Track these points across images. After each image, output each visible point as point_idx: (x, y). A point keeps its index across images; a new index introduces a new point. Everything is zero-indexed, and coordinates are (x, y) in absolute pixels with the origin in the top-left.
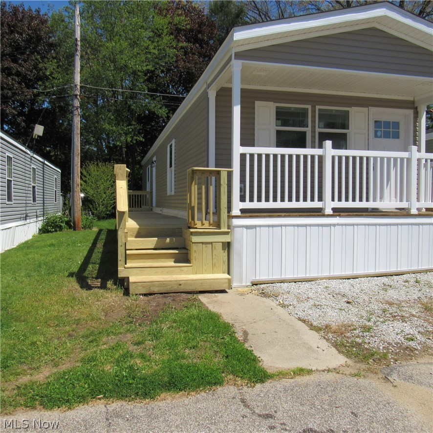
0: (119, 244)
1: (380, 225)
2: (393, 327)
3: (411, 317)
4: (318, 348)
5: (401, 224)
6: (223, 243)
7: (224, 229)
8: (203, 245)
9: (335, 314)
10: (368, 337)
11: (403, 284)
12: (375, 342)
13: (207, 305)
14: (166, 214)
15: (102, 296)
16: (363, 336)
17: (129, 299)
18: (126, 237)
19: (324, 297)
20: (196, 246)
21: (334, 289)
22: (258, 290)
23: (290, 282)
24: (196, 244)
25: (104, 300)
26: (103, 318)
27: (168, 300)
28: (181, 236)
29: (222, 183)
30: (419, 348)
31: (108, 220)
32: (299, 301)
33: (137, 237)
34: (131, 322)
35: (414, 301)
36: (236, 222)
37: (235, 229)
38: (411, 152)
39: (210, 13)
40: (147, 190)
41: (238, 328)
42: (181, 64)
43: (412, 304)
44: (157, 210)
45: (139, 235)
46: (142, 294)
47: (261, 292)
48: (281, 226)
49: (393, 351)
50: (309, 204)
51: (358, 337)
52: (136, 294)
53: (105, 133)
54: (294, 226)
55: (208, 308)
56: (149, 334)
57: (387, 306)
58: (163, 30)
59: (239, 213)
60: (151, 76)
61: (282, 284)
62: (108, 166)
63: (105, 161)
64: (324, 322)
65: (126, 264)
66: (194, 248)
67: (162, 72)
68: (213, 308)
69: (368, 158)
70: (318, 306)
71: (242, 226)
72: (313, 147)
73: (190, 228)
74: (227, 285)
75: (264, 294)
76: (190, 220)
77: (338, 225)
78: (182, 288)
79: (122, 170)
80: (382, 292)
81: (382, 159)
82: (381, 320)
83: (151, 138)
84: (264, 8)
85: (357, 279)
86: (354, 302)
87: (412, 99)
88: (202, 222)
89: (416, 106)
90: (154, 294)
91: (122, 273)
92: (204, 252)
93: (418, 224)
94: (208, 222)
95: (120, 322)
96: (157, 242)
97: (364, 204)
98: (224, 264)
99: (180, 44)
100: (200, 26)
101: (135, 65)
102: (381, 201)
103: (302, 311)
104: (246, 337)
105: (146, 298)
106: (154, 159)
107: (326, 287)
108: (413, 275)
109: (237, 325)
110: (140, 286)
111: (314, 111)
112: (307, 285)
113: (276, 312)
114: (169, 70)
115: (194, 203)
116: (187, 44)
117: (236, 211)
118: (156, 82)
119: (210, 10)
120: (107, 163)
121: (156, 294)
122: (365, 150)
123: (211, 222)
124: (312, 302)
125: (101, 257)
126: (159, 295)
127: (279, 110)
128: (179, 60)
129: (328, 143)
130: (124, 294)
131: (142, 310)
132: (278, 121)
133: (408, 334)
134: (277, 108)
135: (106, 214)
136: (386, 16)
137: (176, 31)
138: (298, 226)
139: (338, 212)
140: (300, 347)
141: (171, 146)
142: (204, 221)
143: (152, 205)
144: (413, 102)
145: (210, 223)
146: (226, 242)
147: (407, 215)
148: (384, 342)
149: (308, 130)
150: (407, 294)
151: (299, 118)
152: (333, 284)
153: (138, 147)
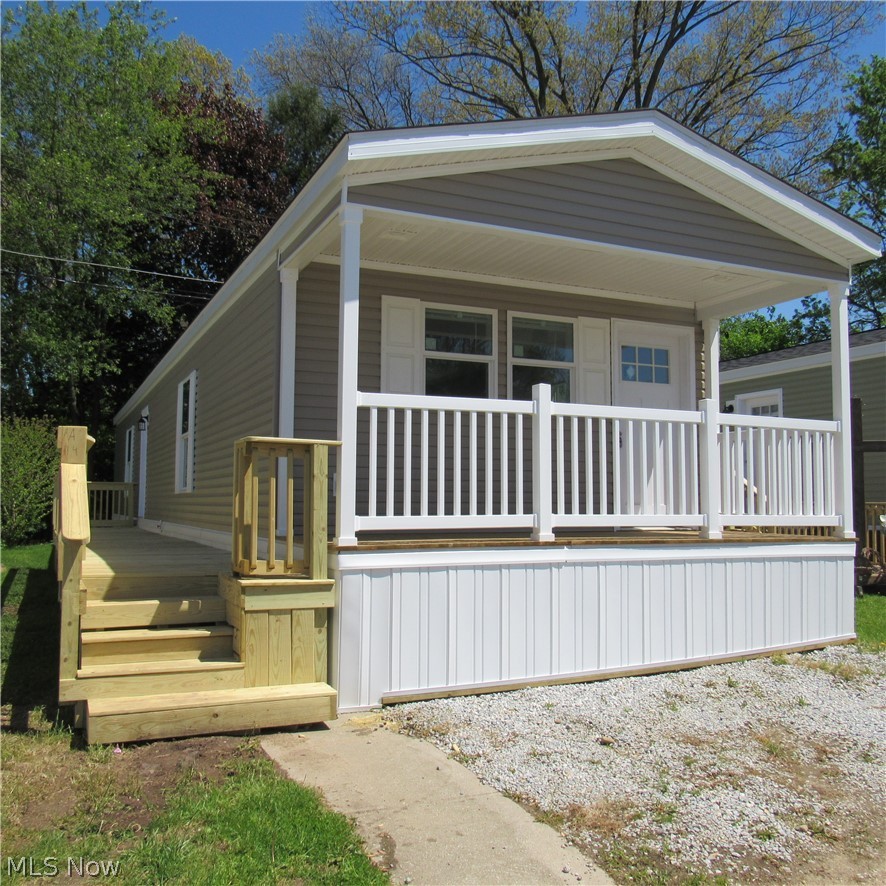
0: (65, 619)
1: (650, 563)
2: (719, 804)
3: (749, 776)
4: (564, 871)
5: (692, 561)
6: (316, 610)
7: (319, 579)
8: (271, 617)
9: (582, 776)
10: (673, 836)
11: (705, 690)
12: (691, 847)
13: (284, 766)
14: (172, 535)
15: (14, 753)
16: (661, 834)
17: (87, 758)
18: (82, 602)
19: (548, 730)
20: (255, 619)
21: (565, 709)
22: (399, 717)
23: (466, 696)
24: (255, 615)
25: (20, 765)
26: (18, 821)
27: (187, 757)
28: (216, 594)
29: (316, 472)
30: (789, 858)
31: (32, 546)
32: (497, 745)
33: (108, 597)
34: (94, 829)
35: (740, 733)
36: (347, 561)
37: (344, 577)
38: (706, 411)
39: (271, 118)
40: (126, 481)
41: (367, 828)
42: (208, 216)
43: (738, 741)
44: (149, 525)
45: (114, 593)
46: (120, 744)
47: (405, 723)
48: (447, 568)
49: (735, 871)
50: (505, 520)
51: (650, 836)
52: (106, 746)
53: (32, 355)
54: (474, 567)
55: (285, 774)
56: (144, 864)
57: (690, 750)
58: (168, 145)
59: (353, 541)
60: (139, 238)
61: (450, 700)
62: (37, 426)
63: (30, 414)
64: (564, 798)
65: (79, 668)
66: (249, 624)
67: (166, 229)
68: (299, 774)
69: (610, 422)
70: (542, 755)
71: (362, 571)
72: (502, 396)
73: (238, 575)
74: (327, 711)
75: (412, 729)
76: (240, 558)
77: (567, 564)
78: (221, 724)
79: (76, 438)
80: (667, 713)
81: (637, 423)
82: (690, 786)
83: (137, 369)
84: (378, 118)
85: (608, 683)
86: (616, 740)
87: (690, 306)
88: (268, 563)
89: (699, 319)
90: (151, 742)
91: (69, 689)
92: (272, 633)
93: (724, 561)
94: (282, 562)
95: (62, 828)
96: (159, 609)
97: (603, 520)
98: (319, 659)
99: (207, 175)
100: (249, 143)
101: (107, 210)
102: (636, 513)
103: (509, 770)
104: (391, 853)
105: (128, 753)
106: (145, 412)
107: (548, 705)
108: (718, 669)
109: (362, 819)
110: (114, 724)
111: (503, 322)
112: (505, 701)
113: (449, 776)
114: (180, 227)
115: (251, 516)
116: (222, 175)
117: (346, 538)
118: (151, 250)
119: (271, 112)
120: (34, 419)
121: (156, 740)
122: (605, 404)
123: (291, 561)
124: (525, 747)
125: (14, 642)
126: (162, 743)
127: (432, 317)
128: (203, 209)
129: (544, 390)
130: (73, 746)
131: (120, 790)
132: (429, 339)
133: (756, 822)
134: (428, 312)
135: (27, 533)
136: (654, 137)
137: (200, 149)
138: (483, 567)
139: (566, 536)
140: (522, 874)
141: (187, 385)
142: (274, 561)
143: (136, 513)
144: (694, 312)
145: (286, 563)
146: (323, 608)
147: (702, 542)
148: (712, 848)
149: (492, 360)
150: (721, 715)
151: (472, 334)
152: (561, 695)
153: (108, 385)
